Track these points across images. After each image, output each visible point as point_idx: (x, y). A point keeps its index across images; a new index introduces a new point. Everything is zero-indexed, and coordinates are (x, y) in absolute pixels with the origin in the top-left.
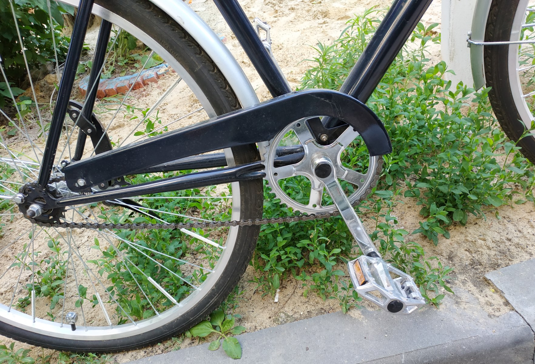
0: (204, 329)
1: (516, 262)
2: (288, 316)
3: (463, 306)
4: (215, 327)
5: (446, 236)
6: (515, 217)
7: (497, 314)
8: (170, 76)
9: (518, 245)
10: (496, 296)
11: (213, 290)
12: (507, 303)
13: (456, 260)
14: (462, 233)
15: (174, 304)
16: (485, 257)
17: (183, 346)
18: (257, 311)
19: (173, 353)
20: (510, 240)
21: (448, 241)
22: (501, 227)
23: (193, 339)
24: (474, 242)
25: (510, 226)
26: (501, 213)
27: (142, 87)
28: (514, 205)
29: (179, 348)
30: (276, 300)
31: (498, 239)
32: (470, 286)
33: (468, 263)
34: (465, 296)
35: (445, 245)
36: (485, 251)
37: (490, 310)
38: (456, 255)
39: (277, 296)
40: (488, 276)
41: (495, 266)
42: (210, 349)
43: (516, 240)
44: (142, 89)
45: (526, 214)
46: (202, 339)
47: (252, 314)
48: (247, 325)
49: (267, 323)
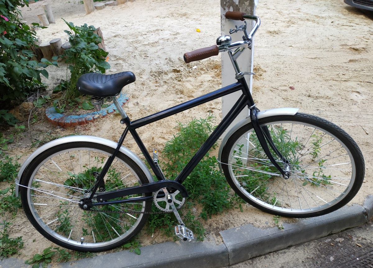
0: (128, 245)
1: (229, 228)
2: (156, 242)
3: (210, 241)
4: (131, 245)
5: (210, 218)
6: (233, 213)
7: (219, 244)
8: (100, 120)
9: (232, 223)
10: (221, 239)
11: (132, 232)
12: (223, 241)
13: (212, 227)
14: (215, 217)
15: (118, 236)
16: (221, 226)
18: (146, 240)
19: (117, 253)
20: (230, 221)
21: (211, 220)
22: (228, 216)
23: (124, 248)
24: (218, 221)
25: (231, 216)
26: (230, 211)
27: (85, 124)
28: (234, 209)
29: (119, 251)
30: (152, 237)
31: (226, 220)
32: (214, 235)
33: (215, 228)
34: (211, 238)
35: (209, 221)
36: (221, 224)
37: (217, 243)
38: (212, 225)
39: (153, 235)
40: (220, 233)
41: (223, 229)
42: (130, 251)
43: (231, 221)
44: (85, 125)
45: (237, 212)
46: (127, 249)
47: (144, 241)
48: (142, 245)
49: (149, 244)
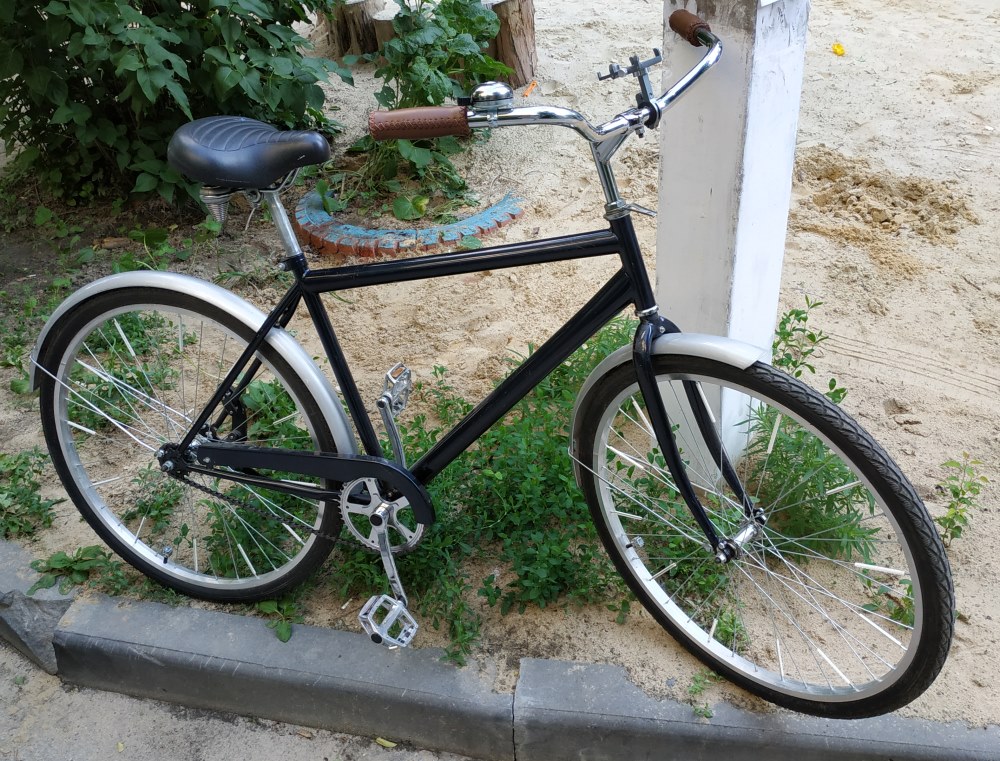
0: (270, 607)
1: (557, 658)
2: (344, 625)
4: (279, 609)
5: (521, 611)
7: (500, 692)
10: (514, 678)
15: (253, 575)
17: (249, 614)
18: (323, 610)
28: (604, 609)
29: (244, 615)
30: (343, 608)
31: (559, 633)
32: (503, 663)
33: (519, 642)
34: (490, 668)
35: (513, 618)
36: (540, 639)
37: (498, 686)
38: (516, 632)
39: (347, 604)
40: (522, 661)
41: (536, 654)
42: (267, 625)
45: (606, 622)
47: (318, 611)
49: (325, 623)
